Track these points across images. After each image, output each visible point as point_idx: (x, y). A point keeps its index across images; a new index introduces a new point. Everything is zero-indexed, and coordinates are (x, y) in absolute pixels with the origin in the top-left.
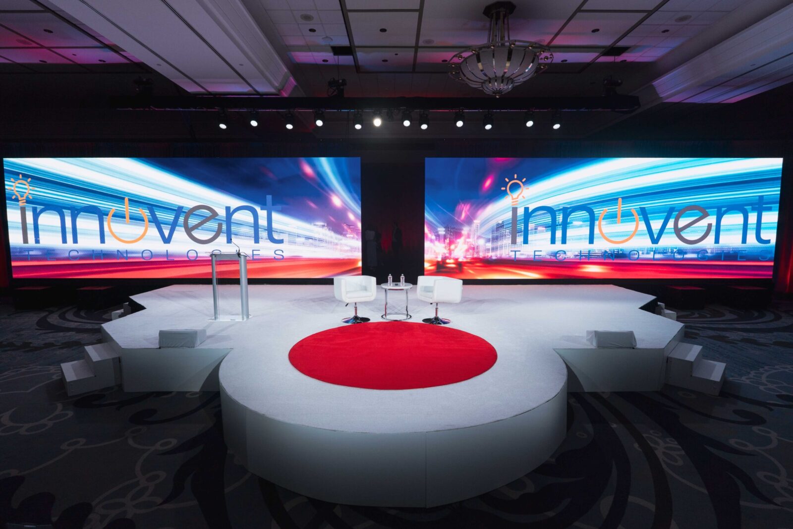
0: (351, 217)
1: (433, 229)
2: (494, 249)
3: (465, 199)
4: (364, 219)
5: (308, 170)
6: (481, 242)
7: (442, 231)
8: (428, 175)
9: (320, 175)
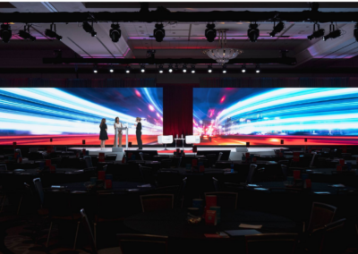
0: (158, 115)
1: (197, 121)
2: (227, 131)
3: (212, 107)
4: (164, 116)
5: (138, 93)
6: (220, 127)
7: (201, 122)
8: (194, 95)
9: (144, 95)
